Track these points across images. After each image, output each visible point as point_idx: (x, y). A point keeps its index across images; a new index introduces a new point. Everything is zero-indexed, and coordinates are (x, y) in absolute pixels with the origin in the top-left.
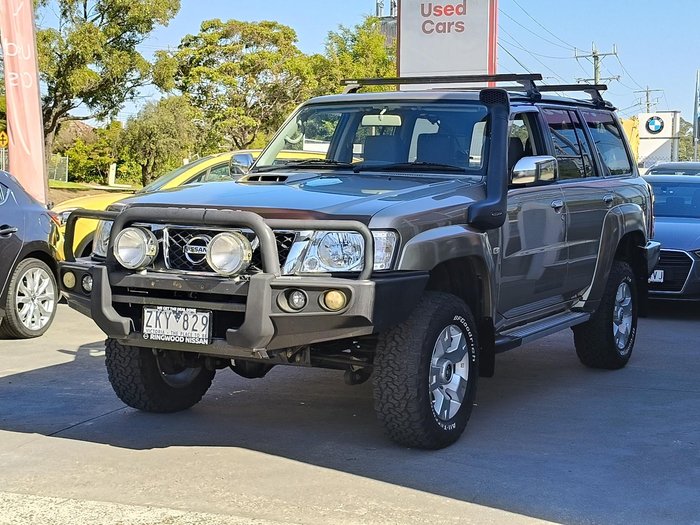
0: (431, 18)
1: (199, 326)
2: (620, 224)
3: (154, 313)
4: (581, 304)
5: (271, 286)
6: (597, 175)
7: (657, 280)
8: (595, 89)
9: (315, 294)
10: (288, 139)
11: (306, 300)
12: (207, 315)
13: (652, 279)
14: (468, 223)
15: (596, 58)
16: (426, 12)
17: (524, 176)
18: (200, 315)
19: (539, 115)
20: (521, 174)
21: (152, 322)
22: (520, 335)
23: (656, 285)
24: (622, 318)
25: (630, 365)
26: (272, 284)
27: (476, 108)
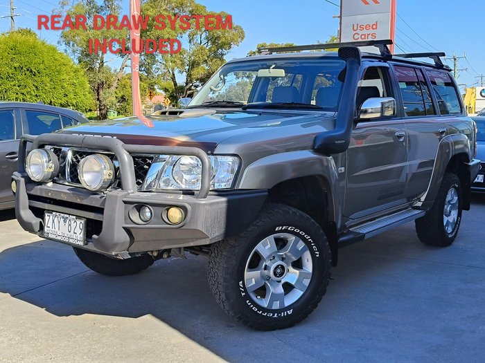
0: (358, 31)
1: (78, 231)
2: (451, 148)
3: (51, 217)
4: (419, 204)
5: (124, 202)
6: (435, 114)
7: (479, 181)
8: (436, 56)
9: (159, 210)
10: (212, 88)
11: (151, 214)
12: (83, 222)
13: (476, 180)
14: (313, 149)
15: (455, 59)
16: (355, 28)
17: (372, 113)
18: (78, 222)
19: (390, 70)
20: (370, 111)
21: (50, 224)
22: (364, 231)
23: (479, 184)
24: (450, 212)
25: (455, 243)
26: (125, 199)
27: (338, 63)
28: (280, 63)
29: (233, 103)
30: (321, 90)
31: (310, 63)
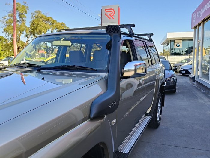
4: (148, 112)
19: (134, 42)
27: (106, 37)
28: (67, 36)
29: (32, 65)
30: (95, 52)
31: (87, 37)
